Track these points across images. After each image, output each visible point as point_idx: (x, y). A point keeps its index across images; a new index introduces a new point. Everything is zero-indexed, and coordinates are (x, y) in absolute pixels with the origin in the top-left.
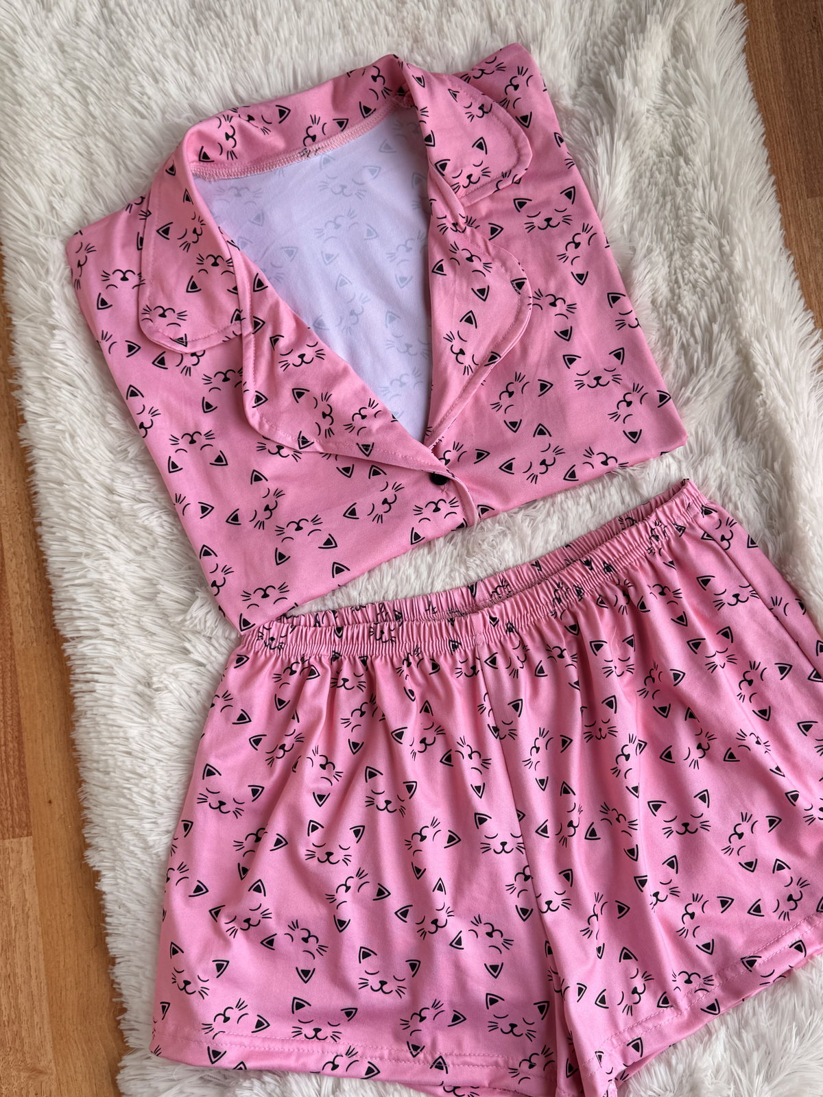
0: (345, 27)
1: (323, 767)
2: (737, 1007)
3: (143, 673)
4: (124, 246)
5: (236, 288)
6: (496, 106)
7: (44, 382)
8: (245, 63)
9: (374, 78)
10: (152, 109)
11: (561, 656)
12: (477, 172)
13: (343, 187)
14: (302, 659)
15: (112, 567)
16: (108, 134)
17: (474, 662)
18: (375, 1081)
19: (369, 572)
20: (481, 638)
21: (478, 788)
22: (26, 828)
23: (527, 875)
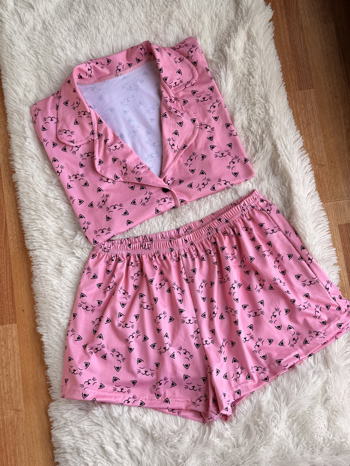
0: (130, 31)
1: (124, 294)
2: (275, 379)
3: (58, 261)
4: (51, 109)
5: (92, 123)
6: (185, 58)
7: (22, 157)
8: (95, 44)
9: (141, 49)
10: (61, 60)
11: (210, 253)
12: (178, 82)
13: (131, 87)
14: (116, 256)
15: (47, 224)
16: (46, 69)
17: (179, 256)
18: (143, 408)
19: (140, 224)
20: (181, 248)
21: (180, 301)
22: (14, 320)
23: (198, 332)
